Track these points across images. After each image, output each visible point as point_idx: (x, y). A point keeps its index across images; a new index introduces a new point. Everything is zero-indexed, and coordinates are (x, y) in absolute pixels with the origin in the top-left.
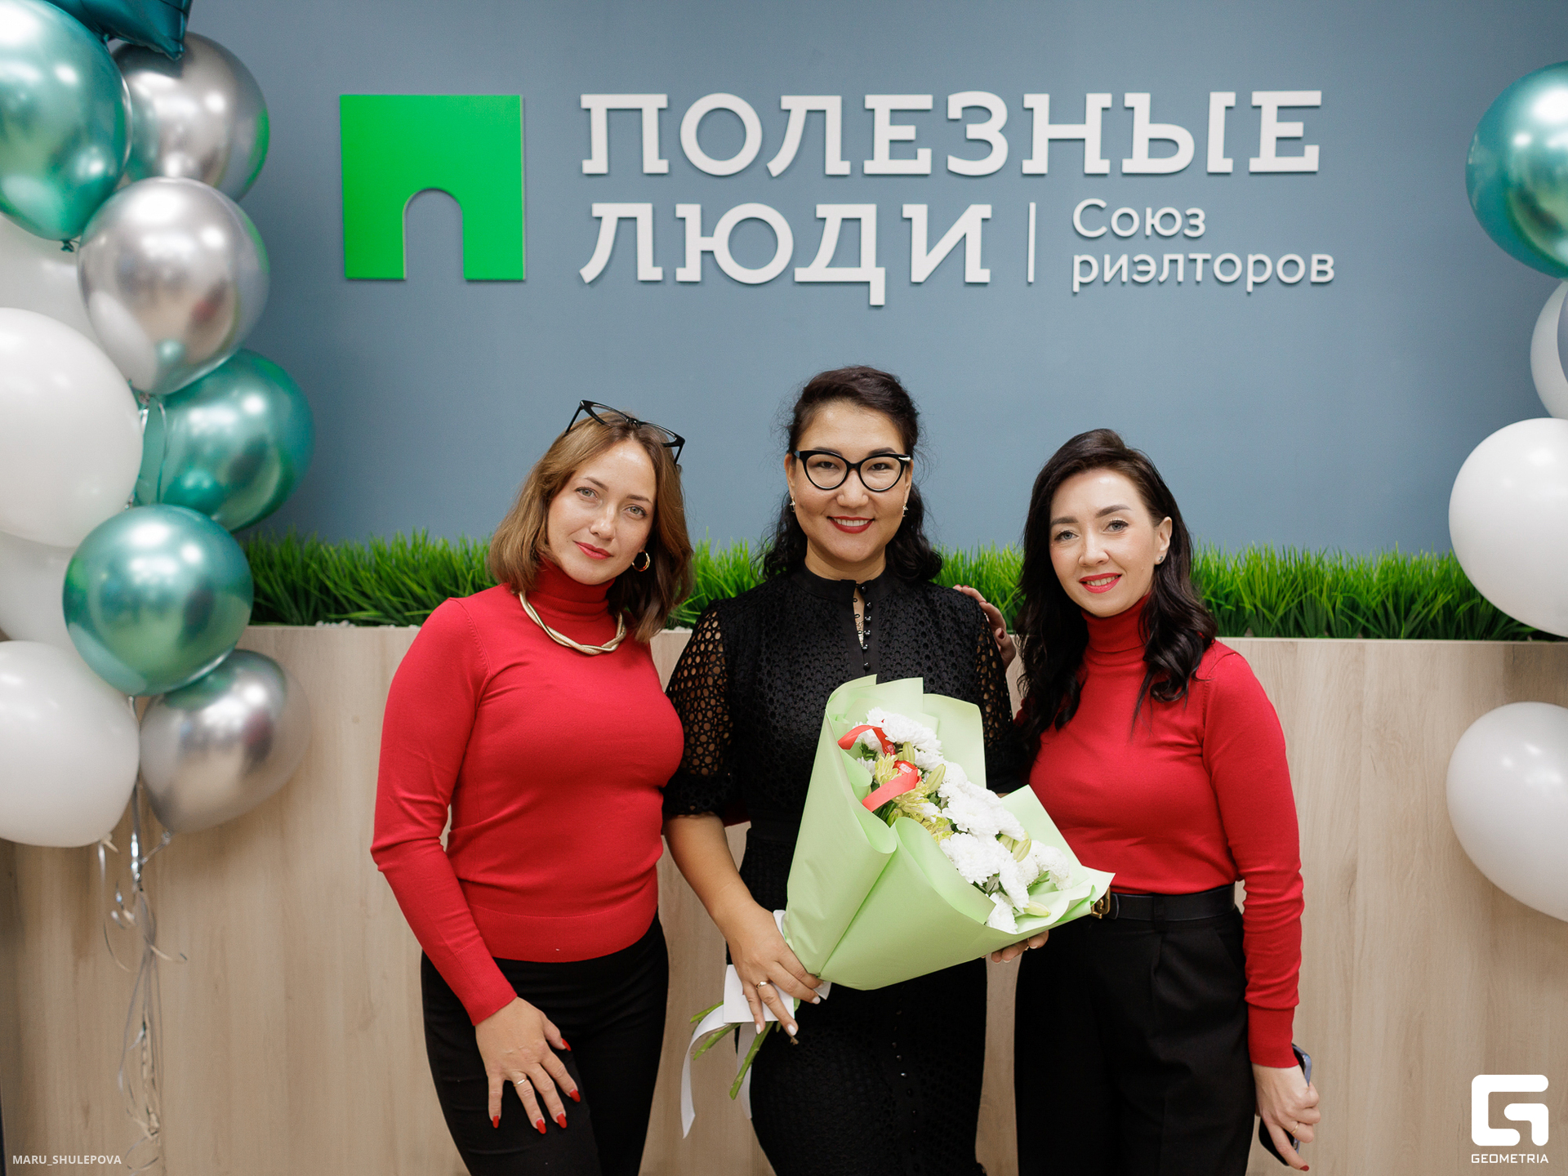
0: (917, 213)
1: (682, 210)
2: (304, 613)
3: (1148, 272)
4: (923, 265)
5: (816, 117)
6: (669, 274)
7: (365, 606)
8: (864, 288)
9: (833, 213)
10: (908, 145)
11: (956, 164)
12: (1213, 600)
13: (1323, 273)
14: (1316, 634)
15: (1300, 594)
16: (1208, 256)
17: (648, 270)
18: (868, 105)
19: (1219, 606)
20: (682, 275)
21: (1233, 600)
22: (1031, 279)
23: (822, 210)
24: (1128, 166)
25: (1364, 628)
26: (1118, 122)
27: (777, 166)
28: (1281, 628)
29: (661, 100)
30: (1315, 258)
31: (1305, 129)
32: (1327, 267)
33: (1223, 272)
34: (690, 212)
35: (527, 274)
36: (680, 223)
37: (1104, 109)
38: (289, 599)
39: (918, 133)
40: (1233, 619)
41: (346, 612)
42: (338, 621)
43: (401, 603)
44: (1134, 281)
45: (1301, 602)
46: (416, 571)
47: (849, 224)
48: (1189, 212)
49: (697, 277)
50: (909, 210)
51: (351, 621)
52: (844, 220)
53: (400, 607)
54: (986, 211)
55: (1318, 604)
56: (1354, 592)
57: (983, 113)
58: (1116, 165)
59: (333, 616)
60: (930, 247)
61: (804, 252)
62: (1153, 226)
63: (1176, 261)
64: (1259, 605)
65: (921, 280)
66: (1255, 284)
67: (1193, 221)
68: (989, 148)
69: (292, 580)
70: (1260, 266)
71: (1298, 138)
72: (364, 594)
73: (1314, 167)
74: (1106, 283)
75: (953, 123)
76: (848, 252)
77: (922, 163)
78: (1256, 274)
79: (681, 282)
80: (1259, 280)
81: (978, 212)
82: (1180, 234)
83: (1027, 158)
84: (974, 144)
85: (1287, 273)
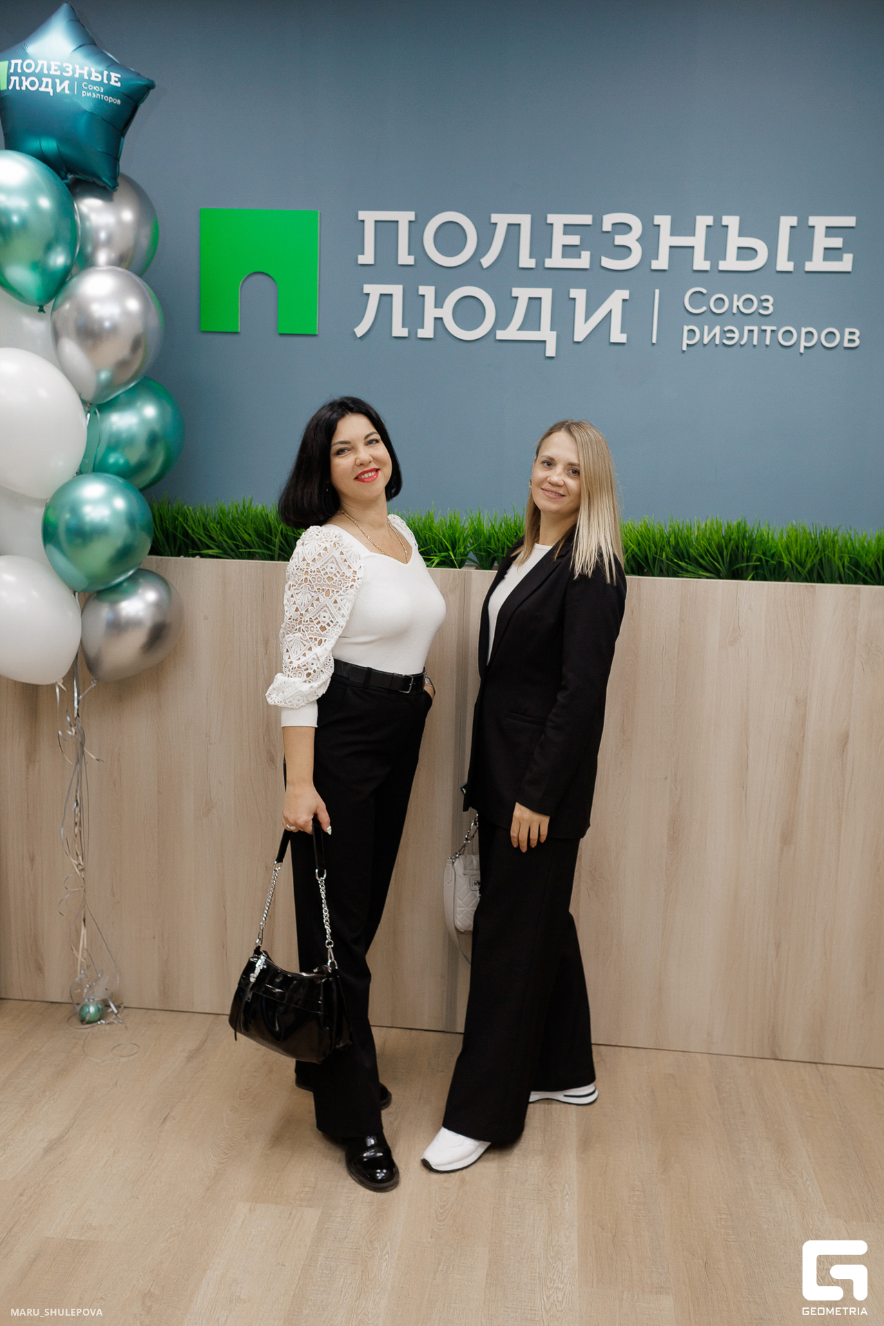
0: (579, 295)
1: (423, 290)
2: (173, 550)
3: (733, 338)
4: (581, 330)
5: (514, 228)
6: (413, 332)
7: (212, 546)
8: (541, 345)
9: (523, 294)
10: (575, 248)
11: (607, 262)
12: (762, 557)
13: (853, 341)
14: (832, 581)
15: (821, 554)
16: (774, 328)
17: (399, 330)
18: (549, 221)
19: (767, 561)
20: (422, 333)
21: (776, 558)
22: (654, 341)
23: (516, 292)
24: (723, 266)
25: (864, 579)
26: (717, 236)
27: (487, 261)
28: (808, 578)
29: (411, 216)
30: (847, 330)
31: (844, 243)
32: (855, 337)
33: (785, 339)
34: (428, 291)
35: (319, 332)
36: (421, 298)
37: (708, 226)
38: (164, 540)
39: (582, 240)
40: (777, 572)
41: (199, 550)
42: (194, 556)
43: (233, 544)
44: (724, 344)
45: (821, 559)
46: (245, 524)
47: (534, 301)
48: (763, 298)
49: (431, 336)
50: (574, 293)
51: (202, 556)
52: (530, 298)
53: (233, 547)
54: (625, 294)
55: (833, 562)
56: (857, 555)
57: (625, 228)
58: (714, 265)
59: (191, 551)
60: (587, 319)
61: (503, 320)
62: (738, 306)
63: (751, 331)
64: (794, 562)
65: (580, 340)
66: (805, 347)
67: (765, 304)
68: (629, 251)
69: (166, 527)
70: (809, 335)
71: (838, 249)
72: (211, 538)
73: (849, 269)
74: (705, 345)
75: (606, 234)
76: (532, 320)
77: (584, 261)
78: (806, 341)
79: (420, 338)
80: (808, 345)
81: (621, 294)
82: (757, 313)
83: (654, 259)
84: (620, 249)
85: (828, 340)
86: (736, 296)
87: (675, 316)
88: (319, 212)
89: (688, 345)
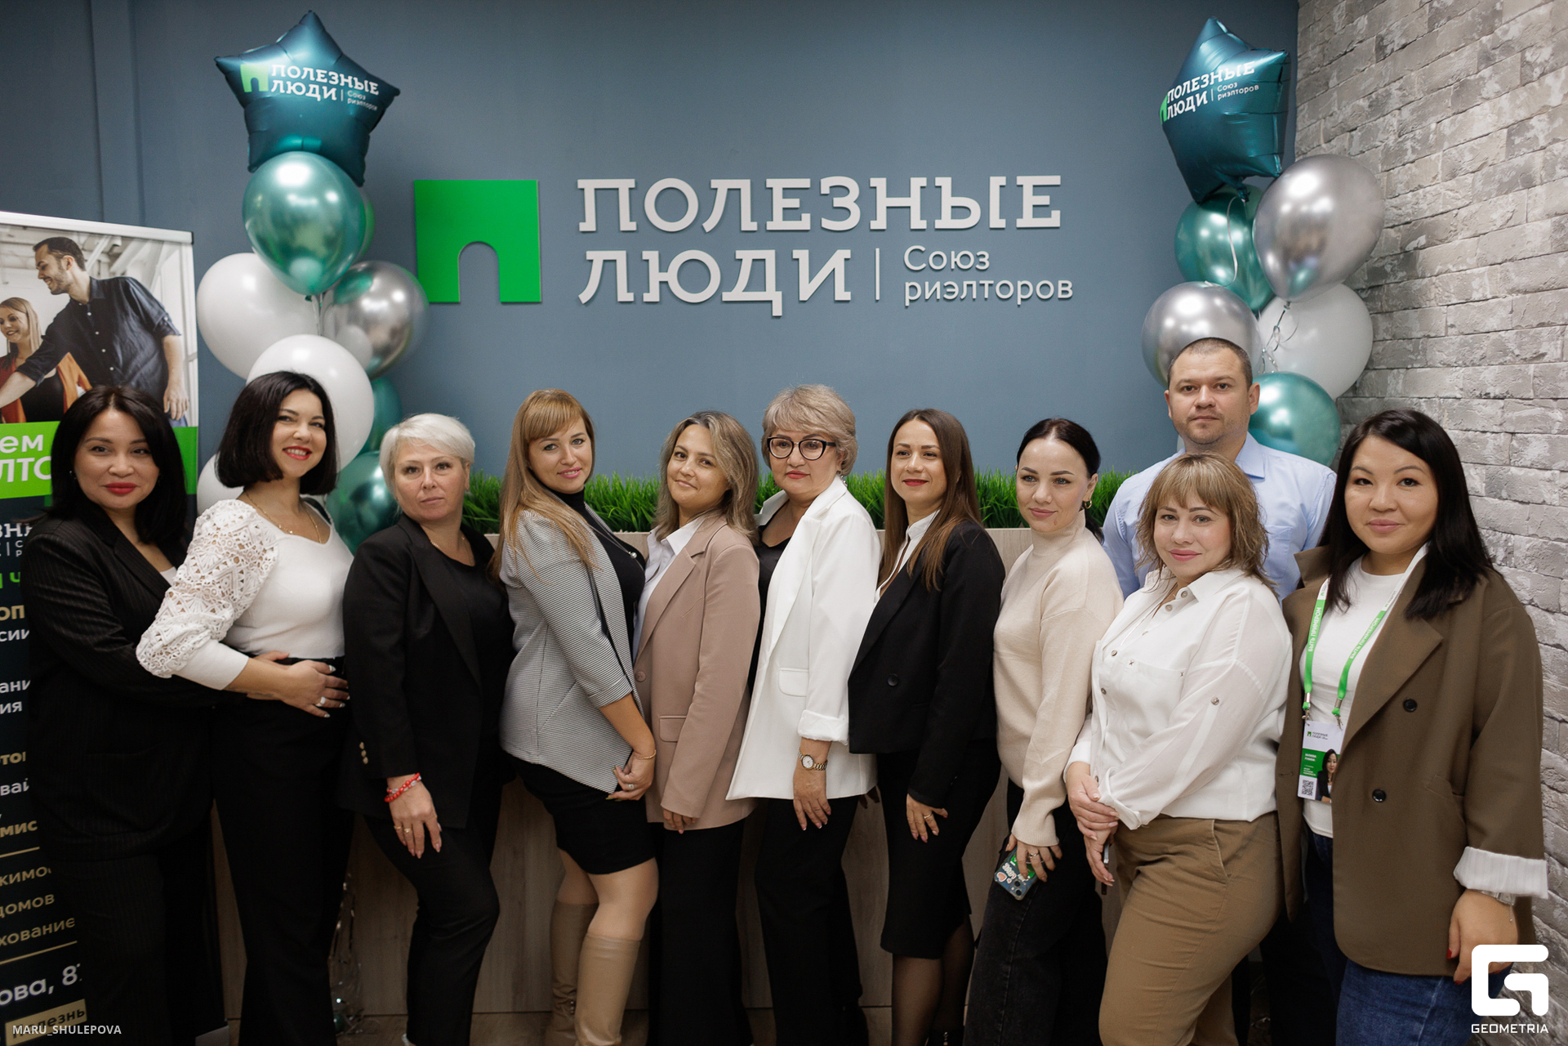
0: (802, 255)
1: (646, 255)
3: (954, 293)
4: (806, 290)
5: (734, 193)
6: (638, 296)
8: (769, 304)
9: (747, 256)
10: (794, 211)
11: (827, 224)
12: (996, 503)
13: (1066, 292)
16: (992, 282)
17: (624, 295)
18: (768, 186)
19: (1001, 508)
20: (647, 297)
22: (878, 298)
23: (739, 254)
24: (939, 224)
26: (931, 197)
27: (709, 225)
29: (631, 183)
30: (1060, 282)
31: (1051, 200)
32: (1067, 289)
33: (1002, 292)
34: (652, 256)
35: (542, 298)
36: (646, 263)
37: (922, 187)
39: (801, 202)
44: (945, 298)
47: (757, 263)
48: (979, 254)
49: (658, 300)
50: (796, 254)
52: (754, 260)
54: (847, 254)
57: (844, 190)
58: (931, 224)
60: (811, 278)
61: (728, 282)
62: (956, 262)
63: (971, 285)
65: (806, 299)
66: (1022, 299)
67: (981, 260)
68: (848, 213)
70: (1025, 288)
71: (1046, 206)
73: (1057, 224)
74: (927, 300)
75: (823, 197)
76: (757, 280)
77: (805, 223)
78: (1022, 293)
79: (647, 302)
80: (1025, 297)
81: (842, 255)
82: (974, 268)
83: (873, 220)
84: (839, 210)
85: (1042, 293)
86: (953, 253)
87: (896, 273)
88: (535, 180)
89: (911, 301)
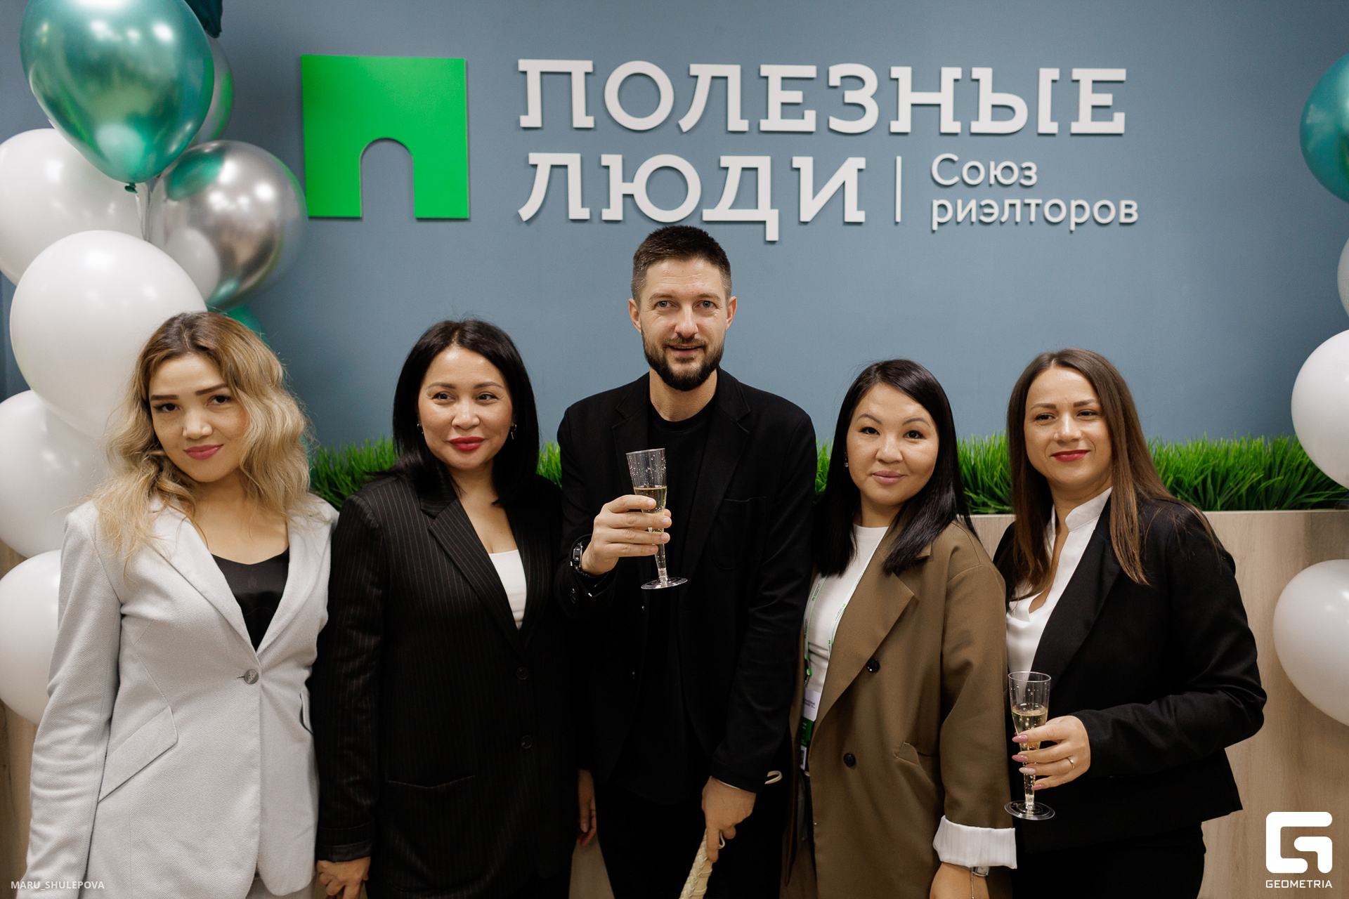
0: (805, 163)
1: (606, 159)
3: (991, 214)
4: (810, 207)
5: (720, 82)
6: (596, 214)
8: (761, 226)
9: (734, 163)
10: (797, 107)
13: (1130, 215)
16: (1039, 201)
17: (577, 210)
18: (763, 74)
20: (607, 215)
22: (898, 219)
23: (725, 161)
24: (976, 127)
26: (967, 91)
27: (687, 123)
29: (588, 66)
30: (1123, 203)
31: (1114, 99)
32: (1132, 211)
33: (1052, 214)
34: (613, 161)
35: (470, 214)
36: (605, 170)
37: (955, 80)
39: (804, 97)
44: (981, 222)
47: (747, 173)
48: (1024, 165)
49: (620, 217)
50: (798, 161)
52: (744, 169)
54: (861, 162)
57: (856, 82)
58: (966, 126)
60: (815, 193)
61: (711, 196)
62: (996, 176)
63: (1012, 206)
65: (808, 219)
66: (1077, 224)
67: (1027, 173)
68: (863, 111)
70: (1080, 210)
71: (1107, 107)
73: (1121, 130)
74: (958, 223)
75: (833, 90)
76: (747, 196)
77: (809, 122)
78: (1078, 216)
79: (606, 221)
80: (1080, 221)
81: (854, 164)
82: (1017, 184)
83: (894, 120)
84: (851, 107)
85: (1101, 215)
87: (923, 188)
88: (465, 60)
